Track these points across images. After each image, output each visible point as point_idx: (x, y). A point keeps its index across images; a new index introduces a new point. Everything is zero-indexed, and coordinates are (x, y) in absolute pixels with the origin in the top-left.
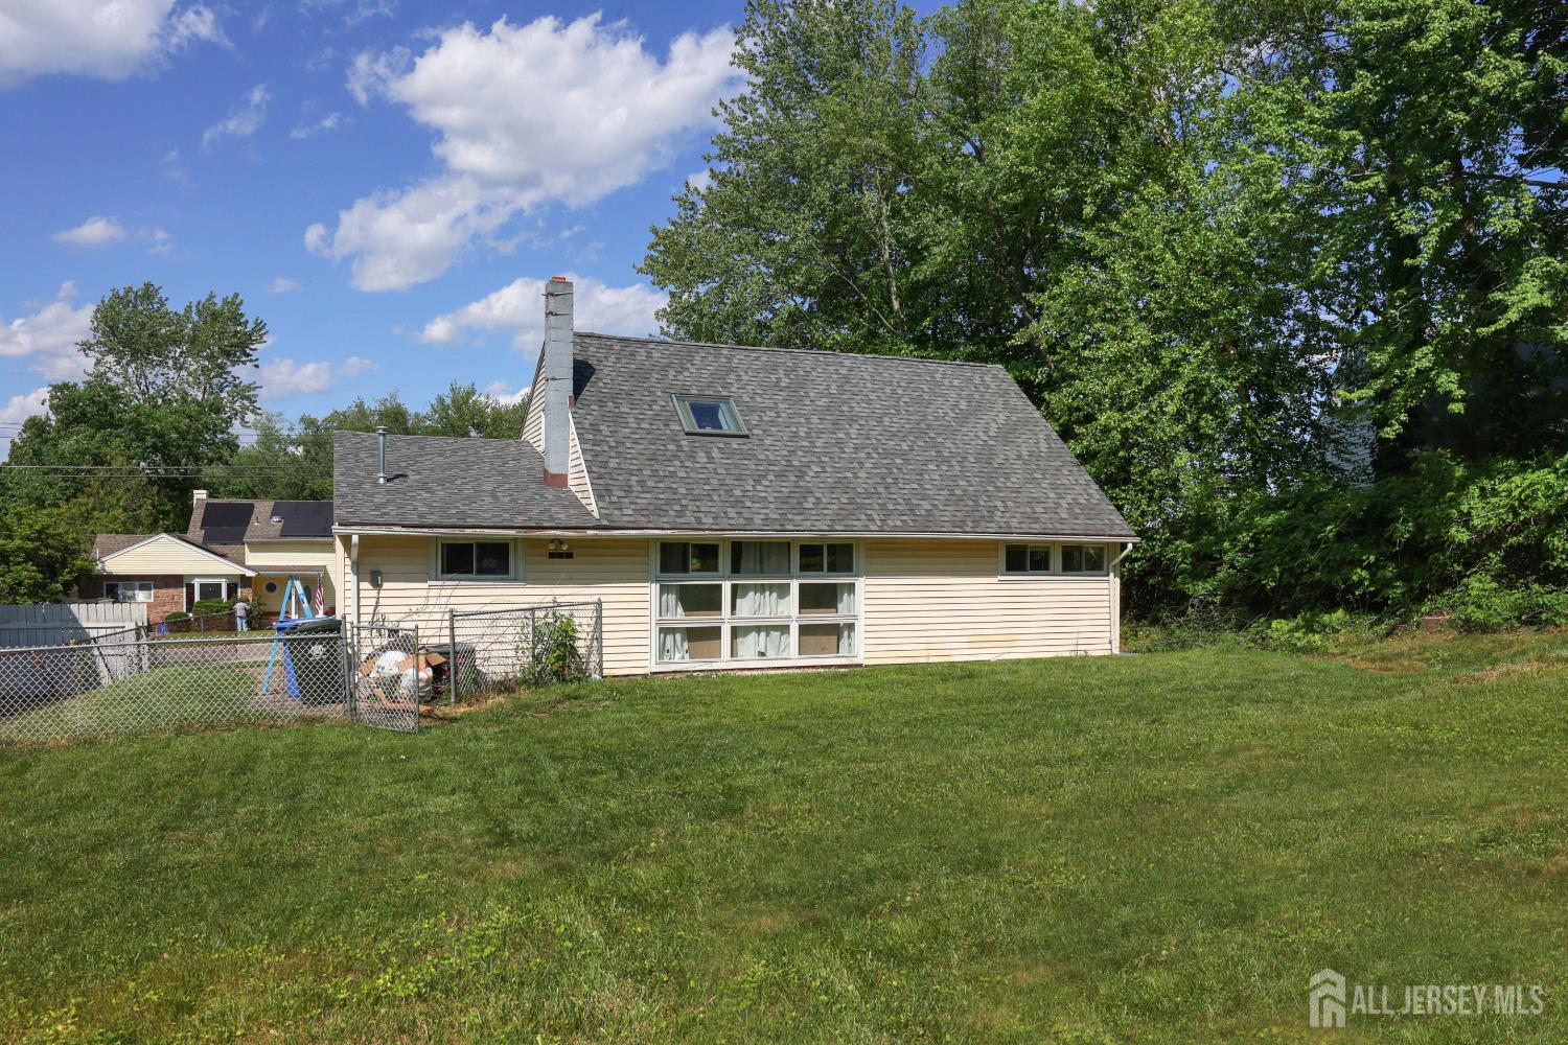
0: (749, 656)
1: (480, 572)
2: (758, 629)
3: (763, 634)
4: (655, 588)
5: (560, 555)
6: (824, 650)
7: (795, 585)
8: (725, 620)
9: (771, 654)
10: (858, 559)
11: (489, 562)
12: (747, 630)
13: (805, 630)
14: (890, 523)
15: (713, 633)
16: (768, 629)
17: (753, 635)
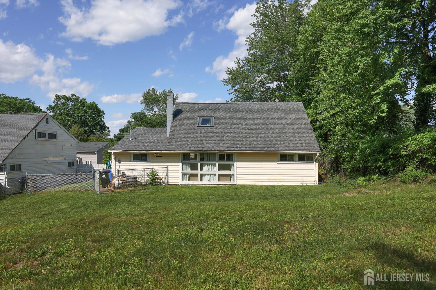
0: (205, 181)
1: (142, 160)
2: (208, 175)
3: (209, 176)
4: (181, 164)
5: (159, 156)
6: (226, 180)
7: (217, 164)
8: (199, 172)
9: (211, 180)
10: (235, 157)
11: (144, 158)
12: (205, 175)
13: (220, 175)
14: (242, 148)
15: (196, 175)
16: (211, 175)
17: (206, 176)
